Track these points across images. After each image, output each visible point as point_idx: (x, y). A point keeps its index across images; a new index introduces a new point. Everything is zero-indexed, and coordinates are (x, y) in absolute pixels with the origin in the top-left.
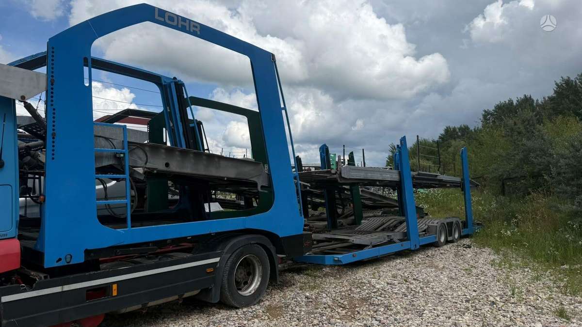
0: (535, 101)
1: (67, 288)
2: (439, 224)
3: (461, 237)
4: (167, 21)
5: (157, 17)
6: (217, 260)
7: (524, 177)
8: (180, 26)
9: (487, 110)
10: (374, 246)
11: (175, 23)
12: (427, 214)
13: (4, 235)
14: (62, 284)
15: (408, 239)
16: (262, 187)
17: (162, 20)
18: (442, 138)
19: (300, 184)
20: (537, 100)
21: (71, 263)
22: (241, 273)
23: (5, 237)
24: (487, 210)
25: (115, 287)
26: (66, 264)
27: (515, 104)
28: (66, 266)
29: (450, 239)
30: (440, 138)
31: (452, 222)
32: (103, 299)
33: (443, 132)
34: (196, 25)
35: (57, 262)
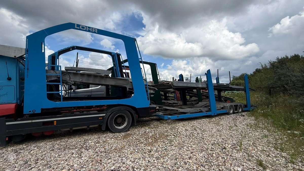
0: (301, 56)
1: (33, 121)
2: (229, 105)
3: (243, 111)
4: (81, 28)
5: (76, 27)
6: (104, 115)
7: (279, 87)
8: (87, 30)
9: (275, 61)
10: (191, 113)
11: (85, 29)
12: (235, 101)
13: (11, 102)
14: (32, 120)
15: (211, 111)
16: (129, 89)
17: (79, 28)
18: (254, 73)
19: (148, 87)
20: (302, 56)
21: (35, 113)
22: (119, 120)
23: (12, 103)
24: (260, 100)
25: (55, 122)
26: (33, 113)
27: (289, 58)
28: (33, 114)
29: (235, 112)
30: (253, 73)
31: (238, 105)
32: (50, 126)
33: (255, 71)
34: (96, 29)
35: (29, 112)
